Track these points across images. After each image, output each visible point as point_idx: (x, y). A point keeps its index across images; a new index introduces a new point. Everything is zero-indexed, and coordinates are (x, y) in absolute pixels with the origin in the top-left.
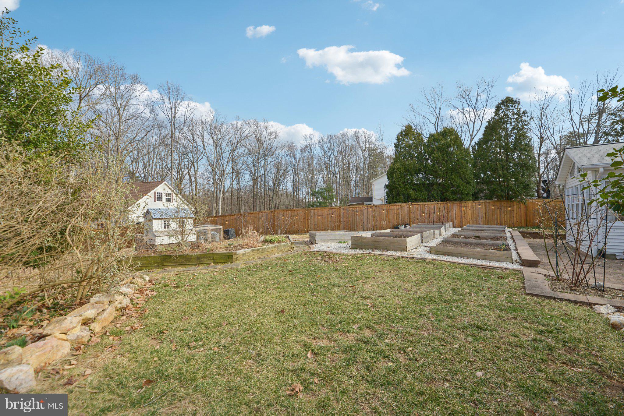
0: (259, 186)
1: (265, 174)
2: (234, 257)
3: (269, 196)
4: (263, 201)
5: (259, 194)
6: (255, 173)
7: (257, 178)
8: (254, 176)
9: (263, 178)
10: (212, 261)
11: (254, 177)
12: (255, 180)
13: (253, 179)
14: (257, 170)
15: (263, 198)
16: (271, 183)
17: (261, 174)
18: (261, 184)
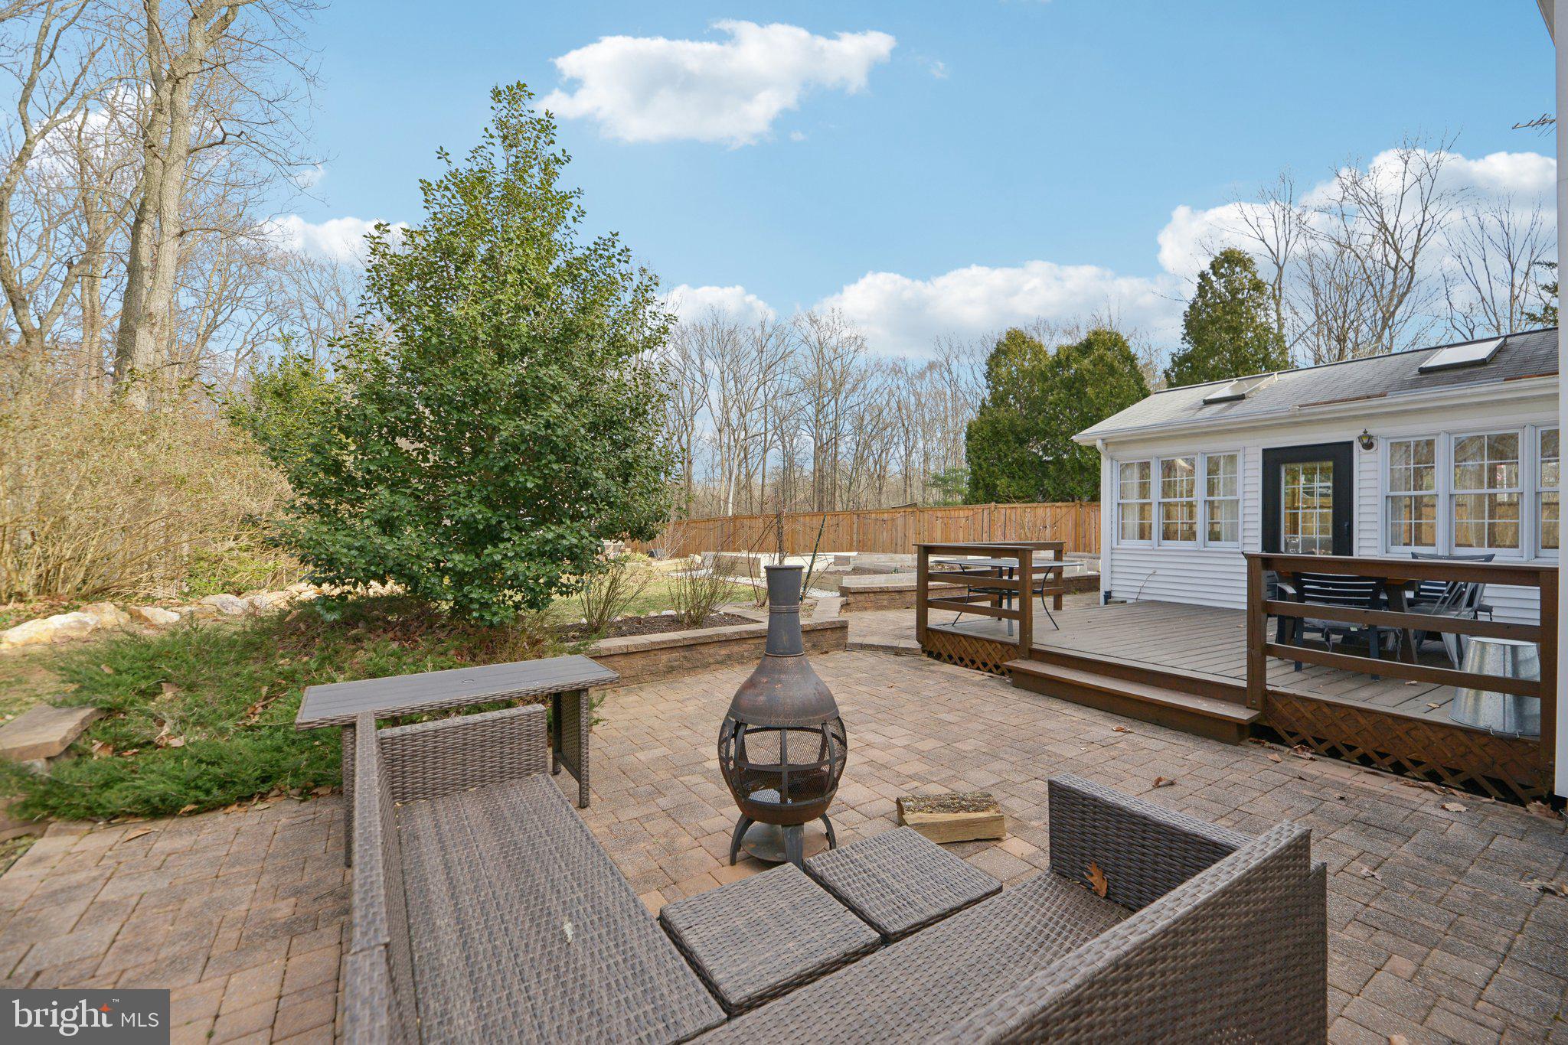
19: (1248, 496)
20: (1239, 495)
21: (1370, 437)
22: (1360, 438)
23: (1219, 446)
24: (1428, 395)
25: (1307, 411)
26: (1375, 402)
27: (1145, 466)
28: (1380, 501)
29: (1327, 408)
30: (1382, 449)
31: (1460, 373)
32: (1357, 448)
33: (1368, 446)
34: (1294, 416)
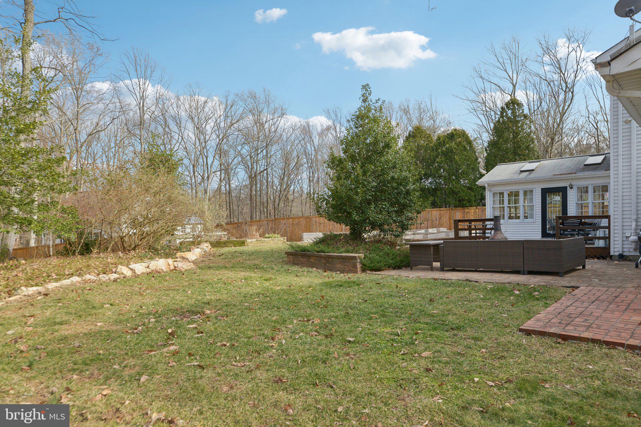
0: (258, 186)
1: (266, 169)
2: (246, 243)
3: (274, 202)
4: (265, 210)
5: (258, 200)
6: (252, 168)
7: (255, 176)
8: (251, 172)
9: (265, 175)
10: (233, 245)
11: (251, 175)
12: (253, 178)
13: (250, 177)
14: (255, 164)
15: (266, 204)
16: (276, 181)
17: (262, 169)
18: (261, 185)
19: (537, 204)
20: (534, 203)
21: (572, 185)
22: (569, 185)
23: (528, 187)
24: (587, 174)
25: (555, 177)
26: (574, 175)
27: (502, 194)
28: (575, 205)
29: (560, 176)
30: (575, 188)
31: (594, 166)
32: (568, 188)
33: (571, 188)
34: (551, 178)
